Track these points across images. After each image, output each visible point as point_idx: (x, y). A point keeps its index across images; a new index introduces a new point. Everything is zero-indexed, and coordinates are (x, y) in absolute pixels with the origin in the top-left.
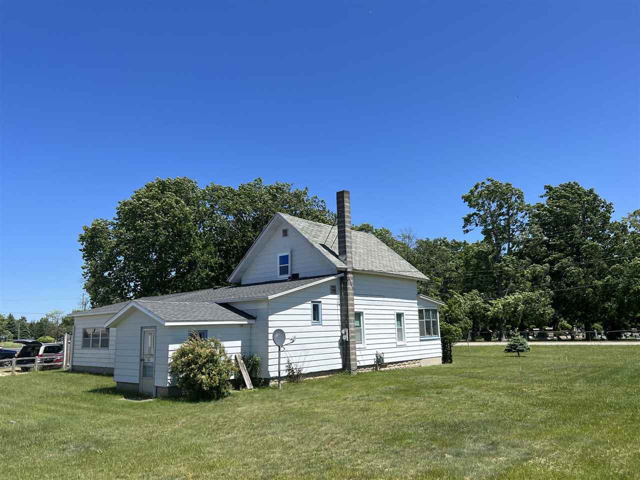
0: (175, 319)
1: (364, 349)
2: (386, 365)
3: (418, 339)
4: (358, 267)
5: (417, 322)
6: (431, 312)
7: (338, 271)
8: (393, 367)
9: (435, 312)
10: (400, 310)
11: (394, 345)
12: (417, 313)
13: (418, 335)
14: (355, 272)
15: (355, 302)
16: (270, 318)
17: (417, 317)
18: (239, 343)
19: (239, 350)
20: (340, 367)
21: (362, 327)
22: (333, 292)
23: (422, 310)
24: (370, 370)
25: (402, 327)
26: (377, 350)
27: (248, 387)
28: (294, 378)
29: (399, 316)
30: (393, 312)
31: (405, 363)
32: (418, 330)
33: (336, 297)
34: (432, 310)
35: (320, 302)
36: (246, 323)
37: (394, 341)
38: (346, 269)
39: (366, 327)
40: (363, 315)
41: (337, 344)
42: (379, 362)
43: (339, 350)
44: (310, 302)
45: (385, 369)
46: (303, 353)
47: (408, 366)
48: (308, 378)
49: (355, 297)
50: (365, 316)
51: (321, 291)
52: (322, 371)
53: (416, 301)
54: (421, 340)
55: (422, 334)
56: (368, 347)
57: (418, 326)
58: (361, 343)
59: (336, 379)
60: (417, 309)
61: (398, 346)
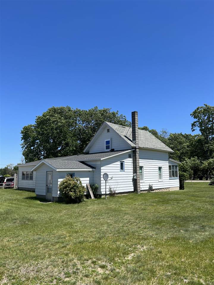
0: (61, 168)
1: (144, 183)
2: (153, 190)
3: (169, 179)
4: (141, 146)
5: (168, 171)
7: (132, 148)
8: (157, 191)
9: (176, 166)
10: (160, 165)
11: (158, 181)
12: (168, 167)
13: (169, 177)
14: (140, 148)
15: (140, 162)
16: (102, 168)
17: (168, 169)
18: (88, 179)
19: (88, 182)
20: (133, 190)
21: (143, 173)
22: (130, 157)
23: (171, 166)
24: (146, 192)
25: (161, 173)
26: (150, 183)
27: (92, 198)
28: (112, 194)
29: (160, 168)
30: (157, 166)
31: (162, 189)
32: (168, 175)
33: (131, 159)
35: (124, 161)
36: (91, 170)
37: (157, 179)
38: (136, 147)
39: (145, 173)
41: (131, 180)
42: (151, 189)
43: (132, 183)
44: (119, 161)
46: (116, 184)
47: (164, 190)
48: (118, 195)
49: (140, 160)
50: (144, 168)
51: (125, 157)
52: (125, 192)
53: (168, 162)
54: (170, 179)
55: (170, 176)
56: (145, 182)
57: (168, 173)
58: (142, 180)
59: (131, 196)
60: (168, 165)
61: (159, 182)
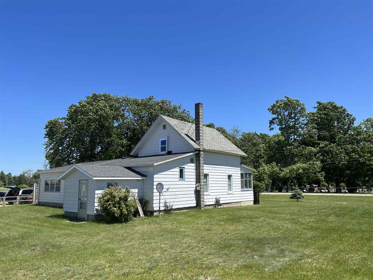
0: (99, 176)
1: (209, 195)
2: (221, 205)
3: (240, 190)
4: (207, 148)
5: (240, 180)
6: (248, 175)
7: (195, 150)
8: (225, 206)
9: (250, 174)
10: (230, 173)
11: (226, 193)
12: (240, 175)
13: (240, 188)
14: (205, 151)
15: (204, 168)
16: (155, 176)
17: (240, 178)
18: (137, 190)
19: (136, 194)
20: (195, 205)
21: (208, 183)
22: (192, 162)
23: (243, 173)
24: (212, 207)
25: (231, 183)
26: (217, 196)
27: (141, 216)
28: (168, 211)
29: (230, 177)
30: (226, 174)
31: (233, 204)
32: (240, 185)
33: (194, 165)
34: (248, 174)
35: (184, 168)
36: (141, 179)
37: (226, 191)
38: (200, 149)
39: (210, 182)
40: (208, 176)
41: (193, 192)
42: (217, 203)
43: (194, 196)
44: (178, 168)
45: (221, 207)
46: (174, 197)
47: (234, 205)
48: (176, 211)
49: (204, 165)
50: (210, 176)
51: (184, 161)
52: (184, 207)
53: (240, 168)
54: (242, 191)
55: (242, 187)
56: (211, 194)
57: (240, 183)
58: (207, 192)
59: (192, 212)
60: (240, 173)
61: (228, 194)
